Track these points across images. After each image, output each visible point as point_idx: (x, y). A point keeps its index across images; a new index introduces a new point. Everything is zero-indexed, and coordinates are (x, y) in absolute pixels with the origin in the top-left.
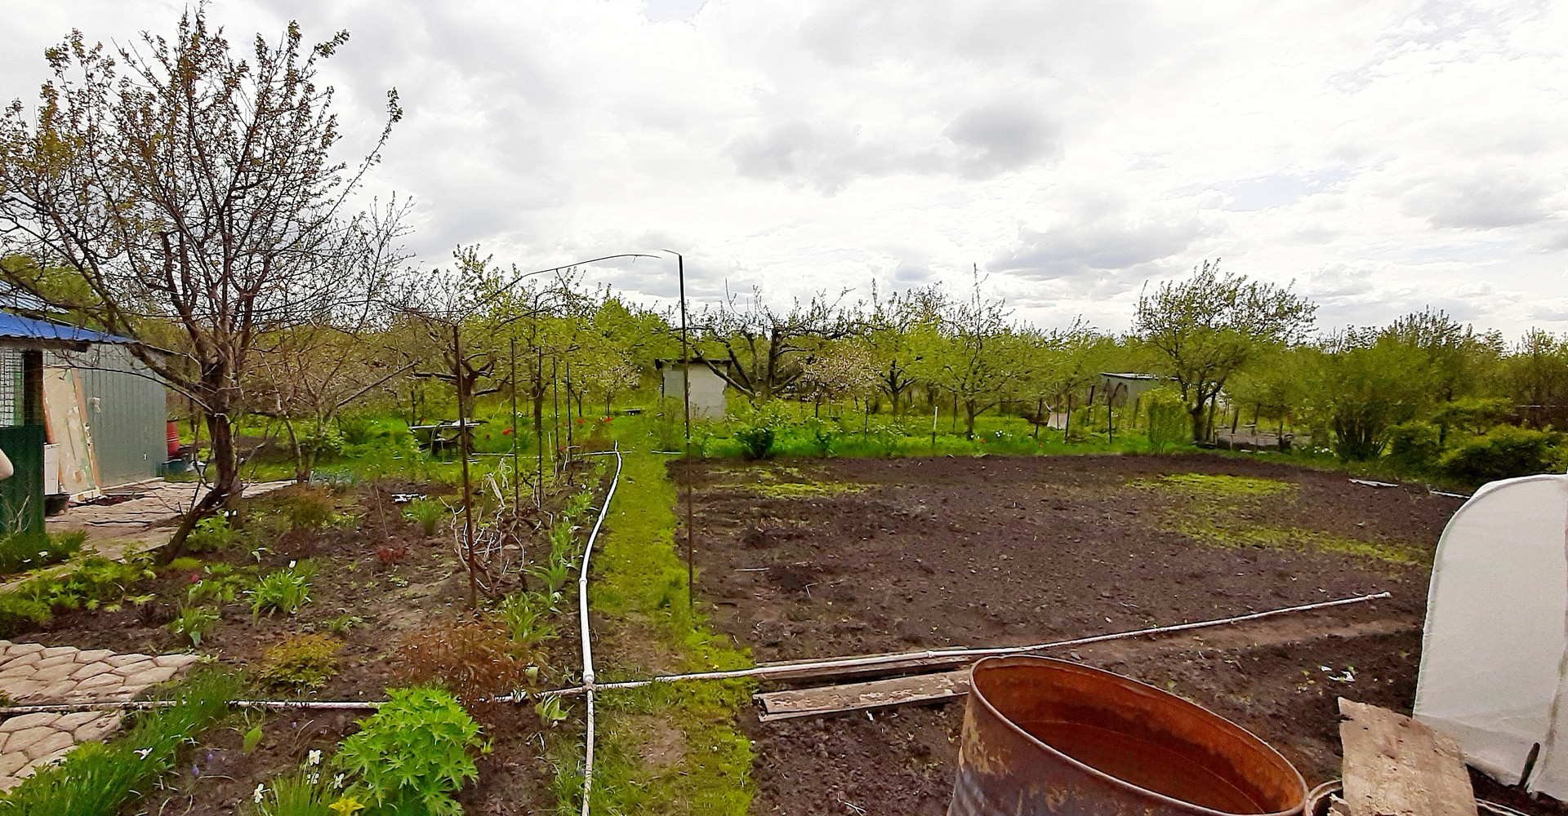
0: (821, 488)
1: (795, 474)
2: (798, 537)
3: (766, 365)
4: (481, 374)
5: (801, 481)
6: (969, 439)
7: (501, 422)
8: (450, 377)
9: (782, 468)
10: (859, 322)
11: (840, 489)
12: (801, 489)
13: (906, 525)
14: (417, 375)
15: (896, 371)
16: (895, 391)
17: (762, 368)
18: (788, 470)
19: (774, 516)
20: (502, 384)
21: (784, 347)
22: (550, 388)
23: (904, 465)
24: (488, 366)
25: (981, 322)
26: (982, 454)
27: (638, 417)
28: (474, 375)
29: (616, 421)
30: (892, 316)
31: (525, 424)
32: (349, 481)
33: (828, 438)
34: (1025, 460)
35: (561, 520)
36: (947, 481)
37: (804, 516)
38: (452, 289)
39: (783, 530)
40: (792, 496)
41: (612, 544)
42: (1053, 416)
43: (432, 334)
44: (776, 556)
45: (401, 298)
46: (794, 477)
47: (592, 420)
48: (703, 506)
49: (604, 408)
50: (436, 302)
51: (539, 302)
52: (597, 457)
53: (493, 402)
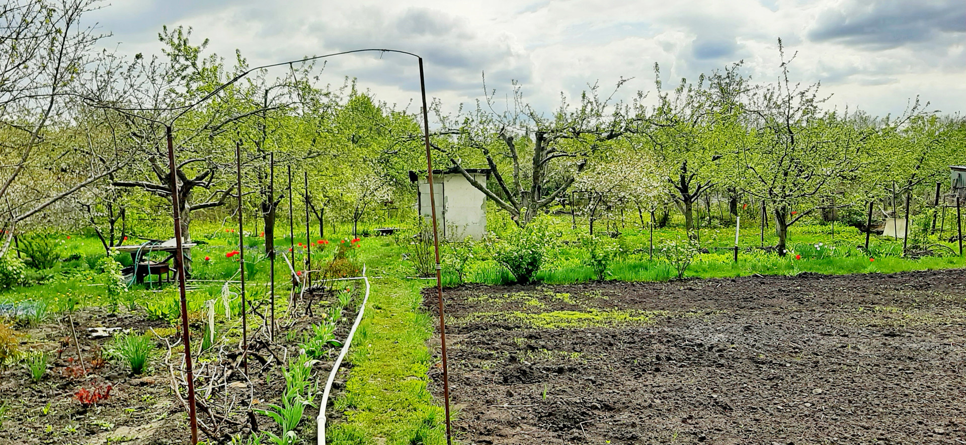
0: (598, 316)
1: (566, 300)
2: (571, 370)
3: (530, 174)
4: (197, 184)
5: (573, 308)
6: (781, 254)
7: (223, 243)
8: (158, 187)
9: (552, 293)
10: (639, 118)
11: (618, 316)
12: (574, 317)
13: (700, 356)
14: (115, 184)
15: (689, 174)
16: (688, 200)
17: (526, 176)
18: (559, 296)
19: (543, 347)
20: (224, 197)
21: (550, 152)
22: (285, 204)
23: (699, 287)
24: (206, 174)
25: (791, 112)
26: (795, 272)
27: (389, 238)
28: (189, 185)
29: (365, 243)
30: (681, 107)
31: (253, 245)
32: (35, 312)
33: (605, 257)
34: (853, 278)
35: (296, 354)
36: (751, 305)
37: (577, 348)
38: (159, 80)
39: (553, 363)
40: (563, 325)
41: (357, 378)
42: (890, 222)
43: (134, 134)
44: (545, 391)
45: (95, 89)
46: (566, 304)
47: (334, 241)
48: (461, 337)
49: (350, 228)
50: (140, 95)
51: (270, 97)
52: (341, 284)
53: (213, 219)
